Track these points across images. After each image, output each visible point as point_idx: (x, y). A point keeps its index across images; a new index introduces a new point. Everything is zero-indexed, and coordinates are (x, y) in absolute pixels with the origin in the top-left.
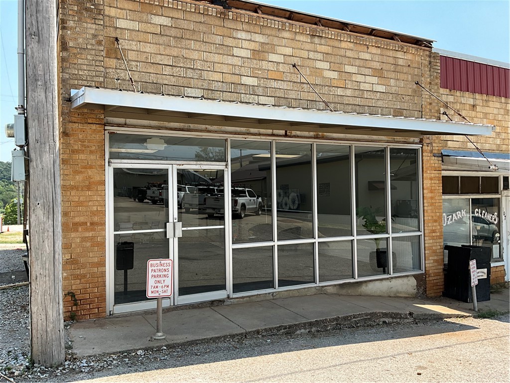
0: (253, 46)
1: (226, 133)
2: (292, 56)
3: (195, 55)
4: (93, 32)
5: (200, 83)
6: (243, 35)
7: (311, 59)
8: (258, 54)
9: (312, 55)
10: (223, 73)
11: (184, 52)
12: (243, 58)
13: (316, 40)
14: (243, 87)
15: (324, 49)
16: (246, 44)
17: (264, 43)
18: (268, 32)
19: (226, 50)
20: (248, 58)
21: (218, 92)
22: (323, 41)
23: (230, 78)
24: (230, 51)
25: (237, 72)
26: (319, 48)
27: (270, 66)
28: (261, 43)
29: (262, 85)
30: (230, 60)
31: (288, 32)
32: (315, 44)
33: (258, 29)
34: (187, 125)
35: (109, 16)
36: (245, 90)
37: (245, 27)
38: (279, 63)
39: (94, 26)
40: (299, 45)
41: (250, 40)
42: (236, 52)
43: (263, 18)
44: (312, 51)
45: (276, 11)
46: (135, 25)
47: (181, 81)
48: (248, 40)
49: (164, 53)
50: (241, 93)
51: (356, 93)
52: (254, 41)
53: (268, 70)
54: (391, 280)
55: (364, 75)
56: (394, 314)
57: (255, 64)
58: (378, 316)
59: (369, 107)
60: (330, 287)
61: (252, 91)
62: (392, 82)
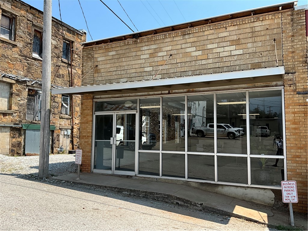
0: (150, 51)
1: (136, 96)
2: (172, 50)
3: (125, 64)
4: (90, 65)
5: (126, 76)
6: (145, 48)
7: (183, 48)
8: (152, 55)
9: (183, 46)
10: (136, 68)
11: (121, 64)
12: (145, 59)
13: (187, 37)
14: (145, 73)
15: (192, 40)
16: (147, 52)
17: (155, 48)
18: (158, 42)
19: (138, 57)
20: (148, 58)
21: (134, 78)
22: (191, 36)
23: (139, 70)
24: (139, 57)
25: (142, 66)
26: (188, 41)
27: (159, 59)
28: (154, 49)
29: (155, 70)
30: (139, 62)
31: (169, 38)
32: (186, 39)
33: (153, 43)
34: (122, 95)
35: (96, 58)
36: (146, 74)
37: (146, 44)
38: (164, 56)
39: (91, 63)
40: (175, 43)
42: (142, 57)
43: (154, 36)
44: (184, 44)
45: (164, 29)
46: (104, 58)
47: (119, 77)
48: (148, 50)
49: (113, 66)
50: (144, 76)
51: (216, 60)
52: (150, 49)
53: (158, 61)
54: (246, 189)
55: (223, 47)
56: (186, 200)
57: (151, 60)
58: (173, 198)
59: (228, 67)
60: (194, 183)
61: (150, 74)
62: (250, 45)
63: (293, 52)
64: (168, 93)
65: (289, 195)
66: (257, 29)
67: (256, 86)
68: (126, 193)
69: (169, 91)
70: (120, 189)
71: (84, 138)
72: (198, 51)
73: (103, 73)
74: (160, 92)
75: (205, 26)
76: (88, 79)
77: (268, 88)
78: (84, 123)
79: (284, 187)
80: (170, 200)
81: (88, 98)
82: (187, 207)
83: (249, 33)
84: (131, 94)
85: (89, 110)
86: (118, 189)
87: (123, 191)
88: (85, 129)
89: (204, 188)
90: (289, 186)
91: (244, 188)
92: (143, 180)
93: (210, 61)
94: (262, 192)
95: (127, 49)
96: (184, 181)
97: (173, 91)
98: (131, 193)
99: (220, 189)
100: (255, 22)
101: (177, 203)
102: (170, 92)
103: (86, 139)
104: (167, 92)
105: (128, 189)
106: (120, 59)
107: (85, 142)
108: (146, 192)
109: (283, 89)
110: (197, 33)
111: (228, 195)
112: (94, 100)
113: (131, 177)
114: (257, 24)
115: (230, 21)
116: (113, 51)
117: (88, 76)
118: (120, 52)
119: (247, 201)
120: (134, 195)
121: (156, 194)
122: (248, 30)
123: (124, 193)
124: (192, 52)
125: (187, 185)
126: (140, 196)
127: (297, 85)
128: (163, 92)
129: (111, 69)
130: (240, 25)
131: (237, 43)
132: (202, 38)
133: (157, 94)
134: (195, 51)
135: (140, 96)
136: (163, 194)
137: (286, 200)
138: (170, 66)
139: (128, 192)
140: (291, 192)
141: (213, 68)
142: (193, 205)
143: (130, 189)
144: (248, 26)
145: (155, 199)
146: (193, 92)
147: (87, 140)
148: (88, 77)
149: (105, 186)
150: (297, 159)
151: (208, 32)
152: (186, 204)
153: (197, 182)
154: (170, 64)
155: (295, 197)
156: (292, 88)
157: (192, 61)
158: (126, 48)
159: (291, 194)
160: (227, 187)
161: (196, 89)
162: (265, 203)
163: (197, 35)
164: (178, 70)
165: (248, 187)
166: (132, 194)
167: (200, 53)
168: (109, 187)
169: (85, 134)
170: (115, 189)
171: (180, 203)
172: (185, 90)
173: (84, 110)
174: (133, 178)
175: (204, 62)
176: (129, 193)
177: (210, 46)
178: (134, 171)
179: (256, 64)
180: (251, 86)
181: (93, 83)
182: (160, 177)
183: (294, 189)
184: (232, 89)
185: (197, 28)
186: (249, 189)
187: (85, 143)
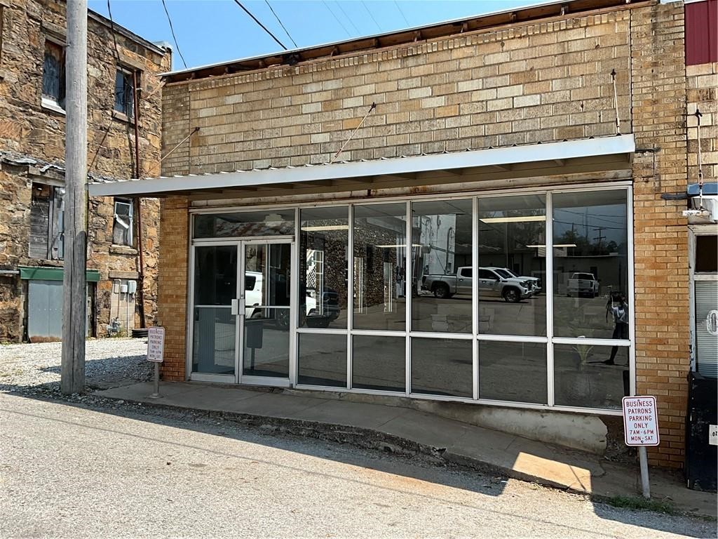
0: (325, 96)
1: (292, 202)
2: (375, 93)
3: (264, 125)
4: (181, 127)
5: (267, 154)
6: (314, 87)
7: (402, 90)
8: (329, 105)
9: (403, 84)
10: (291, 136)
11: (255, 125)
12: (313, 113)
13: (411, 62)
14: (312, 147)
15: (422, 70)
16: (316, 97)
17: (338, 89)
18: (343, 74)
19: (295, 110)
20: (319, 112)
21: (286, 159)
22: (421, 60)
23: (297, 140)
24: (299, 110)
25: (306, 132)
26: (415, 72)
27: (346, 115)
28: (335, 90)
29: (336, 140)
30: (299, 120)
31: (368, 66)
32: (408, 68)
33: (331, 75)
34: (257, 198)
35: (194, 109)
36: (315, 151)
37: (316, 77)
38: (357, 107)
39: (182, 122)
40: (384, 76)
41: (322, 91)
42: (306, 109)
43: (334, 60)
44: (403, 79)
45: (357, 43)
46: (214, 111)
47: (251, 156)
48: (319, 92)
49: (236, 131)
50: (310, 155)
51: (480, 119)
52: (325, 91)
53: (342, 120)
54: (544, 414)
55: (494, 88)
56: (406, 442)
57: (327, 116)
58: (377, 437)
59: (505, 136)
60: (424, 402)
61: (323, 149)
62: (556, 85)
63: (655, 102)
64: (366, 194)
65: (641, 429)
66: (575, 47)
67: (569, 179)
68: (269, 426)
69: (369, 191)
70: (254, 419)
71: (169, 301)
72: (438, 96)
73: (212, 147)
74: (347, 194)
75: (453, 39)
76: (176, 160)
77: (597, 184)
78: (167, 265)
79: (629, 411)
80: (370, 443)
81: (178, 207)
82: (409, 456)
83: (555, 56)
84: (279, 198)
85: (178, 233)
86: (249, 418)
87: (261, 424)
88: (169, 278)
89: (447, 413)
90: (641, 407)
91: (539, 414)
92: (308, 396)
93: (465, 121)
94: (579, 421)
95: (269, 89)
96: (403, 399)
97: (378, 190)
98: (280, 426)
99: (484, 416)
100: (570, 29)
101: (387, 449)
102: (372, 193)
103: (173, 302)
104: (365, 192)
105: (273, 419)
106: (253, 115)
107: (171, 310)
108: (315, 425)
109: (630, 187)
110: (435, 54)
111: (503, 429)
112: (190, 211)
113: (281, 389)
114: (573, 35)
115: (511, 28)
116: (235, 94)
117: (177, 153)
118: (254, 96)
119: (545, 443)
120: (288, 432)
121: (339, 429)
122: (555, 50)
123: (263, 426)
124: (423, 98)
125: (410, 406)
126: (301, 435)
127: (663, 177)
128: (355, 193)
129: (232, 138)
130: (535, 38)
131: (526, 78)
132: (446, 67)
133: (341, 196)
134: (430, 97)
135: (302, 201)
136: (355, 428)
137: (633, 439)
138: (371, 132)
139: (272, 425)
140: (644, 422)
141: (472, 137)
142: (422, 452)
143: (278, 419)
144: (553, 38)
145: (337, 441)
146: (425, 192)
147: (175, 305)
148: (176, 155)
149: (218, 412)
150: (660, 347)
151: (461, 51)
152: (406, 451)
153: (433, 401)
154: (371, 127)
155: (652, 432)
156: (650, 185)
157: (424, 121)
158: (268, 87)
159: (644, 426)
160: (500, 410)
161: (432, 186)
162: (585, 447)
163: (434, 58)
164: (392, 141)
165: (548, 411)
166: (282, 429)
167: (441, 101)
168: (229, 414)
169: (170, 292)
170: (243, 418)
171: (392, 447)
172: (407, 189)
173: (168, 234)
174: (284, 392)
175: (450, 123)
176: (275, 427)
177: (464, 86)
178: (286, 375)
179: (571, 128)
180: (557, 180)
181: (189, 170)
182: (349, 389)
183: (650, 414)
184: (514, 187)
185: (434, 41)
186: (550, 415)
187: (170, 312)
